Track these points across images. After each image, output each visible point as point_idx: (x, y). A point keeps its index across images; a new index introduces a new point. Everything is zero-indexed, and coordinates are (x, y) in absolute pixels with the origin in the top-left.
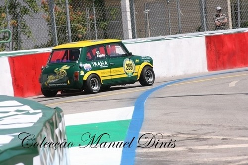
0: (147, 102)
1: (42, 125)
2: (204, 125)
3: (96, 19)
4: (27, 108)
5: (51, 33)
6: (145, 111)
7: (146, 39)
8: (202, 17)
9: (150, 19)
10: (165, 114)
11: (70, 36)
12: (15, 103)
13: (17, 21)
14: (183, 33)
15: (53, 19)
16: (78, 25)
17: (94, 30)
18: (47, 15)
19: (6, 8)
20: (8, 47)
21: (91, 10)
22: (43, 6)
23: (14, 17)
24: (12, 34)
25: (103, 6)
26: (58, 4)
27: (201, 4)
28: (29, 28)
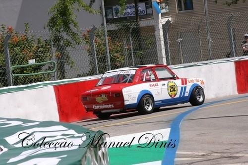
0: (182, 124)
2: (237, 144)
3: (133, 49)
4: (72, 132)
5: (92, 63)
6: (180, 132)
7: (179, 66)
8: (231, 44)
9: (183, 47)
10: (199, 135)
11: (110, 64)
12: (61, 128)
13: (61, 53)
14: (214, 59)
15: (94, 50)
16: (116, 54)
17: (131, 59)
18: (88, 47)
19: (50, 41)
20: (53, 76)
21: (128, 40)
22: (84, 38)
23: (58, 49)
24: (56, 65)
25: (139, 36)
26: (98, 36)
27: (229, 33)
28: (72, 59)
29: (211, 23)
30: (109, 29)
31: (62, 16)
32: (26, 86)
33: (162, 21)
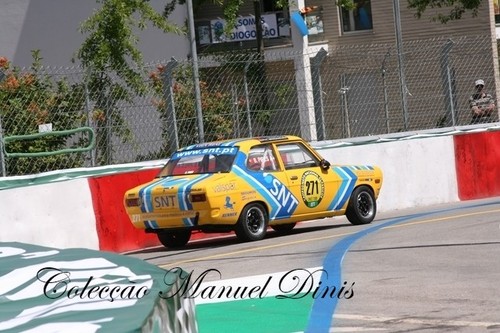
0: (347, 259)
1: (152, 302)
2: (455, 301)
3: (251, 105)
4: (124, 271)
5: (167, 132)
7: (343, 142)
8: (447, 99)
9: (351, 104)
10: (380, 281)
11: (202, 137)
12: (102, 262)
13: (105, 111)
14: (412, 129)
15: (171, 106)
16: (216, 116)
17: (247, 126)
18: (159, 101)
19: (84, 87)
20: (89, 159)
21: (241, 89)
22: (152, 82)
23: (98, 103)
24: (95, 135)
25: (262, 81)
26: (180, 78)
27: (445, 77)
28: (127, 123)
29: (408, 57)
30: (202, 66)
31: (110, 38)
32: (33, 176)
33: (310, 51)
